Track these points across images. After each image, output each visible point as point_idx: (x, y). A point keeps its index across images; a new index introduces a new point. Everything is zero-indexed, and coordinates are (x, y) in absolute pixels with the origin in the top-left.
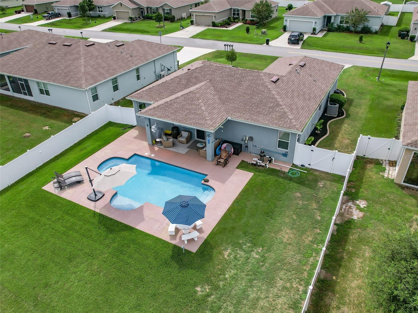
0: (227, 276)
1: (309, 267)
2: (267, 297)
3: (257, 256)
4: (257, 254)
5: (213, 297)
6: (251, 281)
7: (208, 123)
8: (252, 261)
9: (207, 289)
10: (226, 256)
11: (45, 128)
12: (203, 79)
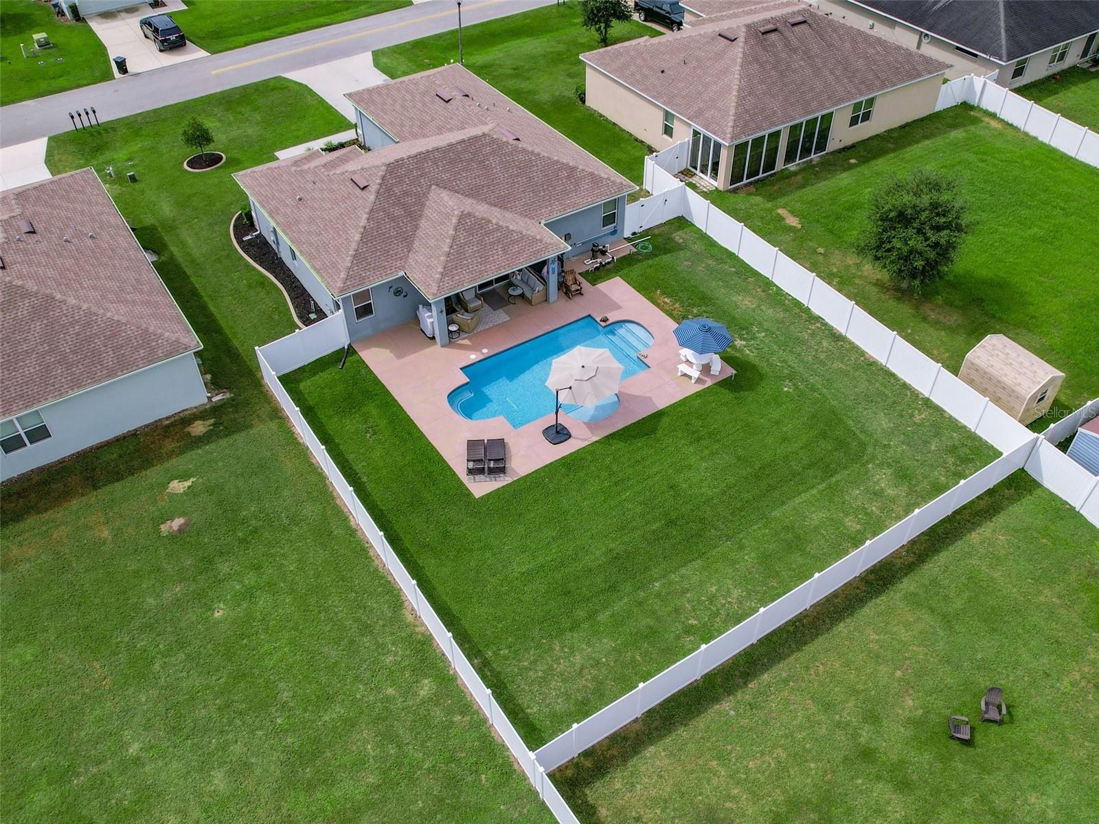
0: (779, 364)
2: (816, 351)
3: (763, 334)
5: (800, 384)
7: (548, 242)
8: (767, 340)
9: (788, 383)
10: (752, 354)
11: (178, 487)
12: (422, 191)
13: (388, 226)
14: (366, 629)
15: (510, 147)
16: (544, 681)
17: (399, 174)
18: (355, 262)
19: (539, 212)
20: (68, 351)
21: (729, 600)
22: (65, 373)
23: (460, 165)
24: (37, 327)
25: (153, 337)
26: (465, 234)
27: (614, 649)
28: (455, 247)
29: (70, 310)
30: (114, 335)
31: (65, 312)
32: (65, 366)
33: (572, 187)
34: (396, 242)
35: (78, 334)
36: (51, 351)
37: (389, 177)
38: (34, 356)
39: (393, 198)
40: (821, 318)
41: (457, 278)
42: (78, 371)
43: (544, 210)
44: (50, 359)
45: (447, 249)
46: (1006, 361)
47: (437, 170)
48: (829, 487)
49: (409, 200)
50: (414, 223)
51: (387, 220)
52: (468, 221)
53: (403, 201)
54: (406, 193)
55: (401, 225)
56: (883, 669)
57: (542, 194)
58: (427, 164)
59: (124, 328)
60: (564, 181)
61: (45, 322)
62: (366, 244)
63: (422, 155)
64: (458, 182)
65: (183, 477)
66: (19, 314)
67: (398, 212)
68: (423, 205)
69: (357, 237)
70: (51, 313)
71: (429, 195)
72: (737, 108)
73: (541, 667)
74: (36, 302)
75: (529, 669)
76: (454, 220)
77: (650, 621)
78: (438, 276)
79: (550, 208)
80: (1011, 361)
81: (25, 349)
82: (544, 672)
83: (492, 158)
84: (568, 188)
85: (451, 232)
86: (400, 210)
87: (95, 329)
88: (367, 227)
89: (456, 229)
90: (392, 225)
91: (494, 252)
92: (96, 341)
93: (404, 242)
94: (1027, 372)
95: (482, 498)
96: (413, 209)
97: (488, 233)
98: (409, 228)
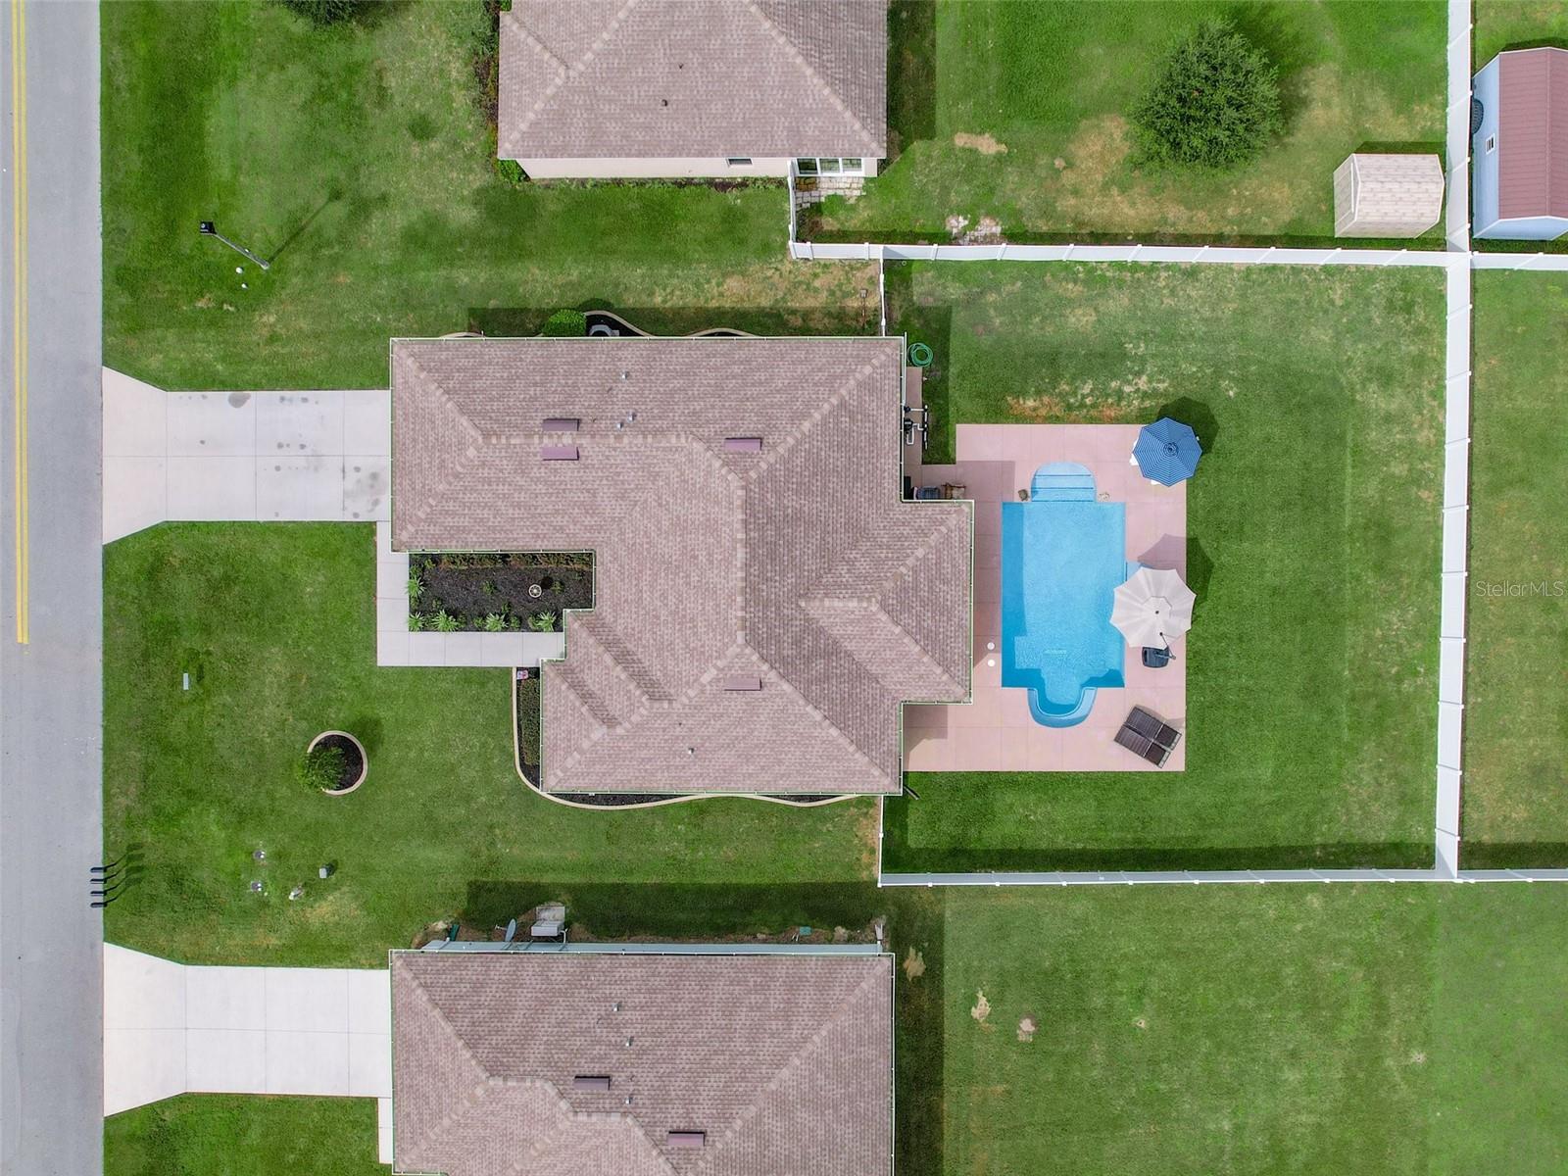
0: (1194, 369)
1: (1124, 273)
2: (1196, 310)
3: (1142, 345)
4: (1139, 347)
5: (1231, 372)
6: (1183, 338)
7: (955, 522)
8: (1153, 349)
9: (1224, 384)
10: (1166, 385)
11: (981, 1009)
12: (800, 620)
13: (834, 688)
14: (1233, 918)
15: (778, 466)
16: (1367, 815)
17: (765, 636)
18: (866, 750)
19: (886, 491)
20: (843, 1091)
21: (1395, 627)
22: (866, 1099)
23: (781, 550)
24: (803, 1116)
25: (862, 1001)
26: (906, 615)
27: (1377, 746)
28: (918, 637)
29: (795, 1077)
30: (844, 1041)
31: (795, 1083)
32: (858, 1098)
33: (867, 425)
34: (858, 690)
35: (827, 1077)
36: (836, 1108)
37: (765, 651)
38: (835, 1126)
39: (798, 663)
40: (1157, 263)
41: (956, 657)
42: (870, 1086)
43: (886, 485)
44: (845, 1110)
45: (918, 648)
46: (1394, 199)
47: (777, 584)
48: (1354, 453)
49: (808, 642)
50: (842, 655)
51: (826, 686)
52: (890, 601)
53: (806, 652)
54: (797, 642)
55: (838, 671)
56: (1525, 564)
57: (863, 470)
58: (763, 591)
59: (839, 1028)
60: (855, 428)
61: (799, 1106)
62: (849, 726)
63: (748, 590)
64: (806, 568)
65: (972, 1000)
66: (779, 1130)
67: (819, 665)
68: (821, 630)
69: (834, 732)
70: (790, 1098)
71: (811, 616)
72: (835, 92)
73: (1355, 808)
74: (770, 1111)
75: (1349, 820)
76: (884, 617)
77: (1374, 702)
78: (945, 677)
79: (886, 474)
80: (1398, 195)
81: (823, 1132)
82: (1360, 809)
83: (786, 502)
84: (867, 430)
85: (898, 630)
86: (818, 662)
87: (829, 1057)
88: (826, 713)
89: (897, 624)
90: (834, 683)
91: (941, 594)
92: (843, 1060)
93: (863, 681)
94: (1421, 196)
95: (1187, 765)
96: (822, 646)
97: (916, 589)
98: (846, 665)
